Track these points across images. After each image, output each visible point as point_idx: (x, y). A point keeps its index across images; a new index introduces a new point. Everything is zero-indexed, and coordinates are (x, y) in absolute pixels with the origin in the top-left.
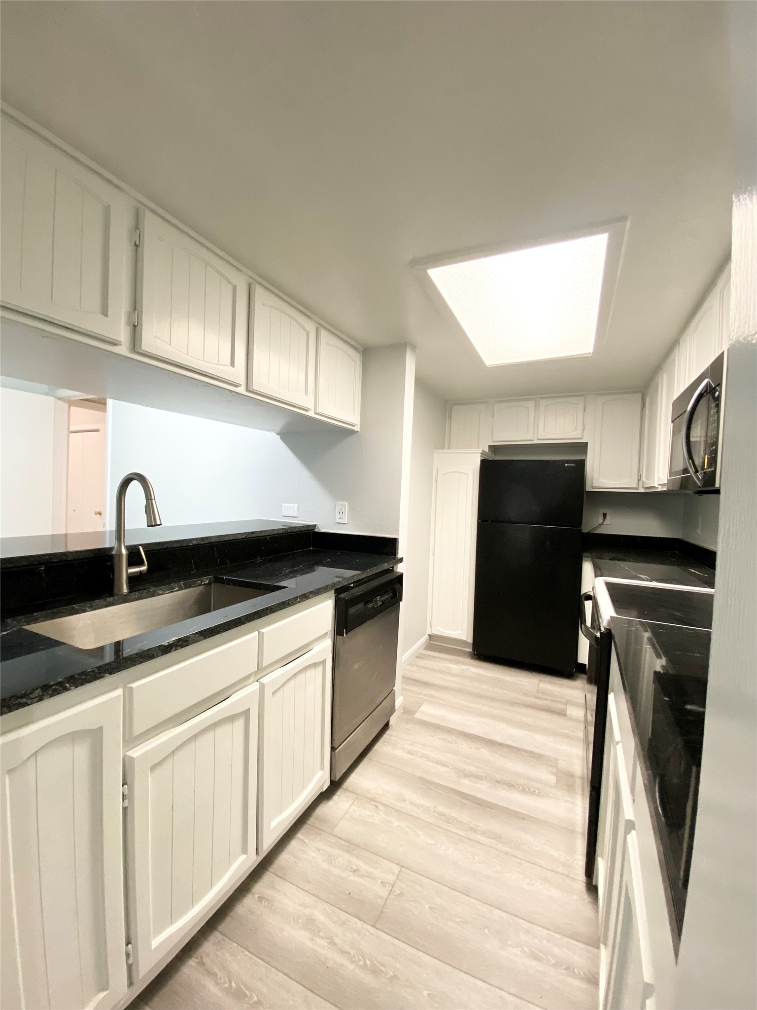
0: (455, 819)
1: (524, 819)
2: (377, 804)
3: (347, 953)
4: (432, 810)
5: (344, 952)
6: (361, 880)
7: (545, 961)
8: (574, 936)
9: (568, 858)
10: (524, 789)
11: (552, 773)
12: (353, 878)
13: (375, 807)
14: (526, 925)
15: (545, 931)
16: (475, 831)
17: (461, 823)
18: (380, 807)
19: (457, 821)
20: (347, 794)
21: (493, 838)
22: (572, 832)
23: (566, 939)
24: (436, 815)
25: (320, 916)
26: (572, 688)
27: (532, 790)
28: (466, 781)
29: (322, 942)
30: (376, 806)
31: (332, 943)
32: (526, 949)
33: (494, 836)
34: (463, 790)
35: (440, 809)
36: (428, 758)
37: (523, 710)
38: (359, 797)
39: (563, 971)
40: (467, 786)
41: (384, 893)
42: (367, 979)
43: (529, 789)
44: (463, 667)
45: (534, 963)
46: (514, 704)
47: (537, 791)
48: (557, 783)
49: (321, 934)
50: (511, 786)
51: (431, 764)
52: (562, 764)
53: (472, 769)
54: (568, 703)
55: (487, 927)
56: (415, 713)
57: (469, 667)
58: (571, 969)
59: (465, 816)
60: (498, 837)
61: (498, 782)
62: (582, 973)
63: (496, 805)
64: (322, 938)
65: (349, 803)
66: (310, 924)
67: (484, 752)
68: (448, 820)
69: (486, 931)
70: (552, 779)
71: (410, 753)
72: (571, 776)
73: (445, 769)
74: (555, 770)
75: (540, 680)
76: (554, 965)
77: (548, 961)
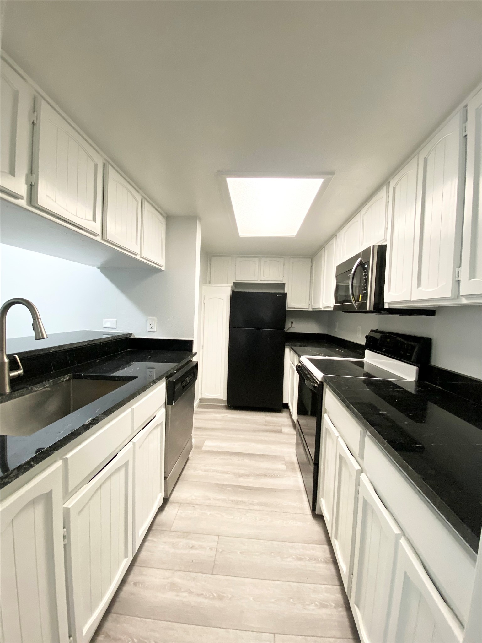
0: (241, 502)
1: (275, 491)
2: (194, 505)
3: (202, 594)
4: (227, 500)
5: (199, 595)
6: (197, 551)
7: (304, 559)
8: (314, 543)
9: (301, 505)
10: (272, 476)
11: (283, 464)
12: (193, 551)
13: (193, 508)
14: (291, 544)
15: (300, 544)
16: (253, 505)
17: (245, 502)
18: (196, 506)
19: (243, 502)
20: (174, 505)
21: (263, 506)
22: (300, 491)
23: (311, 545)
24: (230, 502)
25: (178, 580)
26: (282, 417)
27: (276, 475)
28: (241, 479)
29: (186, 594)
30: (193, 506)
31: (191, 592)
32: (294, 557)
33: (263, 505)
34: (241, 484)
35: (231, 498)
36: (217, 471)
37: (261, 434)
38: (182, 504)
39: (314, 562)
40: (243, 482)
41: (213, 553)
42: (218, 604)
43: (274, 475)
44: (223, 415)
45: (299, 562)
46: (255, 431)
47: (278, 475)
48: (286, 468)
49: (182, 590)
50: (265, 476)
51: (219, 474)
52: (287, 458)
53: (242, 472)
54: (282, 425)
55: (272, 552)
56: (201, 447)
57: (226, 415)
58: (317, 559)
59: (245, 498)
60: (265, 505)
61: (258, 475)
62: (322, 560)
63: (260, 488)
64: (183, 592)
65: (177, 509)
66: (173, 587)
67: (247, 461)
68: (238, 503)
69: (272, 554)
70: (284, 467)
71: (205, 471)
72: (293, 463)
73: (226, 476)
74: (284, 462)
75: (265, 416)
76: (309, 560)
77: (305, 559)
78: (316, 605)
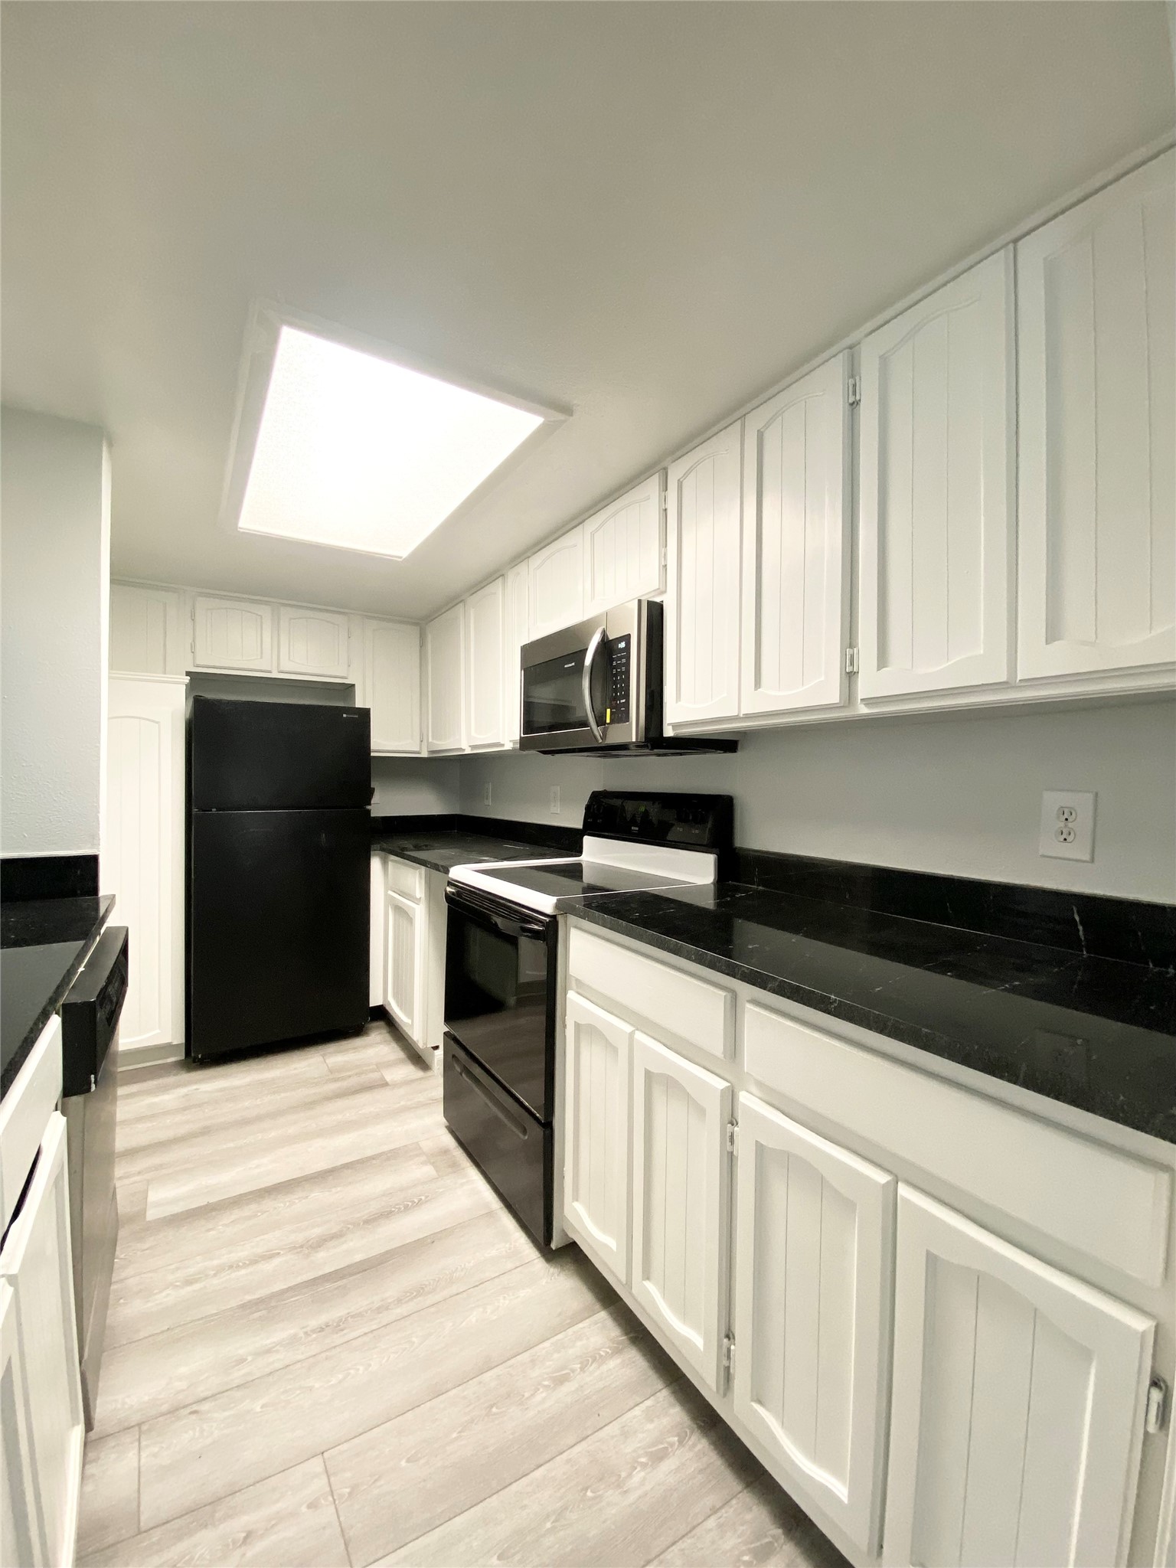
0: (346, 1319)
1: (433, 1242)
4: (302, 1335)
6: (271, 1539)
7: (571, 1375)
8: (577, 1319)
9: (507, 1246)
10: (406, 1207)
11: (424, 1163)
12: (253, 1549)
14: (526, 1356)
15: (547, 1344)
16: (387, 1309)
17: (360, 1315)
19: (352, 1317)
21: (415, 1297)
22: (490, 1214)
23: (570, 1331)
24: (314, 1336)
26: (371, 1045)
27: (416, 1201)
28: (321, 1255)
30: (195, 1412)
32: (546, 1383)
33: (415, 1294)
34: (328, 1270)
35: (313, 1323)
36: (233, 1267)
37: (340, 1103)
39: (594, 1365)
40: (329, 1260)
41: (327, 1513)
43: (413, 1202)
44: (183, 1091)
45: (564, 1389)
46: (310, 1105)
47: (423, 1198)
48: (437, 1171)
50: (386, 1215)
51: (243, 1272)
52: (427, 1145)
53: (317, 1231)
54: (380, 1066)
55: (491, 1407)
56: (143, 1213)
58: (598, 1357)
59: (358, 1301)
60: (420, 1291)
61: (367, 1222)
62: (608, 1350)
63: (387, 1252)
68: (338, 1326)
69: (494, 1410)
70: (429, 1170)
72: (446, 1151)
73: (268, 1267)
74: (423, 1158)
76: (582, 1369)
77: (573, 1371)
78: (644, 1466)
